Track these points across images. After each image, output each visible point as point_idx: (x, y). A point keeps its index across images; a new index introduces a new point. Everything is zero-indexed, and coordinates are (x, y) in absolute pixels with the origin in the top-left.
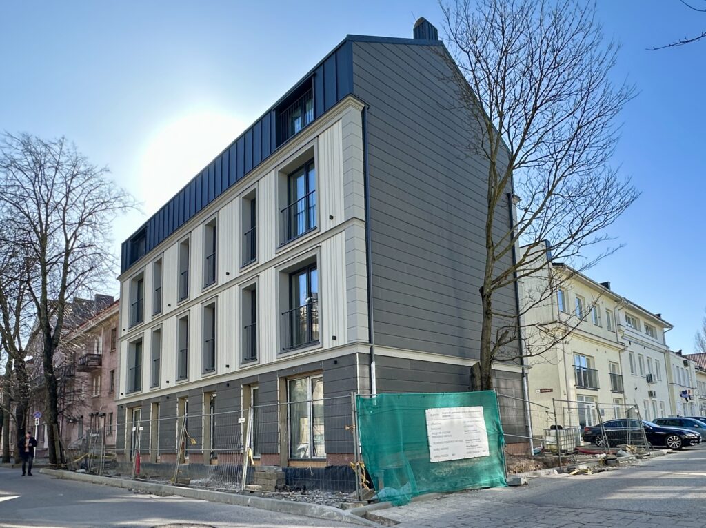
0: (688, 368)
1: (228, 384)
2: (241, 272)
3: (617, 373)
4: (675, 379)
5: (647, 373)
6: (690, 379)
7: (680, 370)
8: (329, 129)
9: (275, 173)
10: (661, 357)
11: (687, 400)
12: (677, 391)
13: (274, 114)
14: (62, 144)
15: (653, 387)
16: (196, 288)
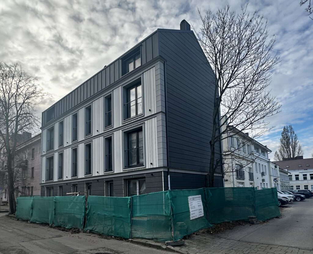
0: (276, 169)
1: (98, 180)
2: (104, 131)
3: (251, 172)
4: (272, 174)
5: (262, 171)
6: (277, 173)
7: (274, 169)
8: (148, 71)
9: (122, 88)
10: (266, 164)
11: (276, 182)
12: (272, 178)
13: (120, 61)
14: (16, 67)
15: (264, 177)
16: (81, 136)
